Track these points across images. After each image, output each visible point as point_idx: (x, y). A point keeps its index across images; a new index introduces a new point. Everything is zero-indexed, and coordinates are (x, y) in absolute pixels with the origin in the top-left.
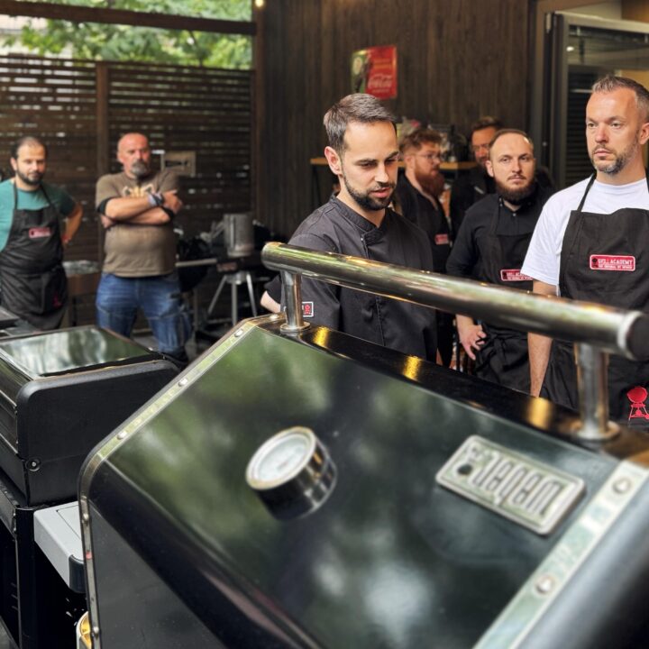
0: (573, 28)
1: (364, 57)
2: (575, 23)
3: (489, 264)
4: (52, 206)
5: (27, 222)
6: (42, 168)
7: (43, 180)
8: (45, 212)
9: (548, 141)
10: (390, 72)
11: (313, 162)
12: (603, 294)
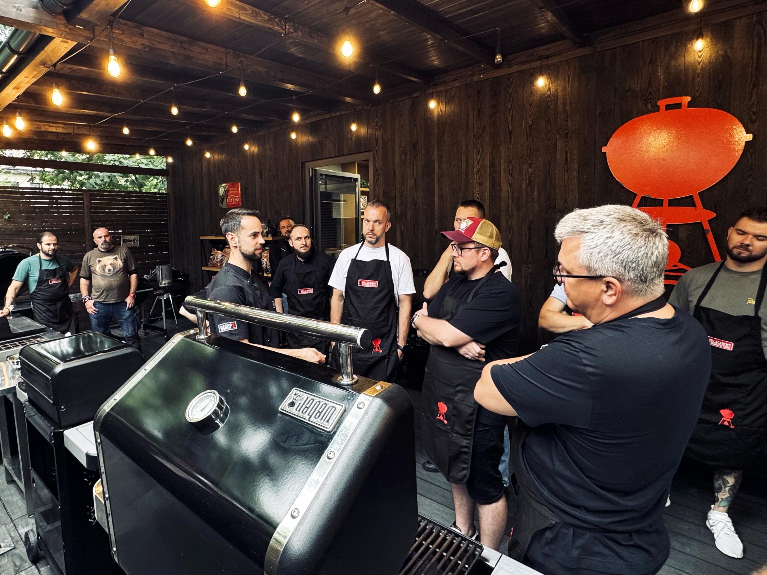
0: (322, 175)
1: (225, 187)
2: (322, 173)
3: (292, 287)
4: (61, 267)
5: (47, 276)
6: (56, 247)
7: (57, 254)
8: (57, 270)
9: (313, 226)
10: (237, 194)
11: (201, 238)
12: (363, 297)
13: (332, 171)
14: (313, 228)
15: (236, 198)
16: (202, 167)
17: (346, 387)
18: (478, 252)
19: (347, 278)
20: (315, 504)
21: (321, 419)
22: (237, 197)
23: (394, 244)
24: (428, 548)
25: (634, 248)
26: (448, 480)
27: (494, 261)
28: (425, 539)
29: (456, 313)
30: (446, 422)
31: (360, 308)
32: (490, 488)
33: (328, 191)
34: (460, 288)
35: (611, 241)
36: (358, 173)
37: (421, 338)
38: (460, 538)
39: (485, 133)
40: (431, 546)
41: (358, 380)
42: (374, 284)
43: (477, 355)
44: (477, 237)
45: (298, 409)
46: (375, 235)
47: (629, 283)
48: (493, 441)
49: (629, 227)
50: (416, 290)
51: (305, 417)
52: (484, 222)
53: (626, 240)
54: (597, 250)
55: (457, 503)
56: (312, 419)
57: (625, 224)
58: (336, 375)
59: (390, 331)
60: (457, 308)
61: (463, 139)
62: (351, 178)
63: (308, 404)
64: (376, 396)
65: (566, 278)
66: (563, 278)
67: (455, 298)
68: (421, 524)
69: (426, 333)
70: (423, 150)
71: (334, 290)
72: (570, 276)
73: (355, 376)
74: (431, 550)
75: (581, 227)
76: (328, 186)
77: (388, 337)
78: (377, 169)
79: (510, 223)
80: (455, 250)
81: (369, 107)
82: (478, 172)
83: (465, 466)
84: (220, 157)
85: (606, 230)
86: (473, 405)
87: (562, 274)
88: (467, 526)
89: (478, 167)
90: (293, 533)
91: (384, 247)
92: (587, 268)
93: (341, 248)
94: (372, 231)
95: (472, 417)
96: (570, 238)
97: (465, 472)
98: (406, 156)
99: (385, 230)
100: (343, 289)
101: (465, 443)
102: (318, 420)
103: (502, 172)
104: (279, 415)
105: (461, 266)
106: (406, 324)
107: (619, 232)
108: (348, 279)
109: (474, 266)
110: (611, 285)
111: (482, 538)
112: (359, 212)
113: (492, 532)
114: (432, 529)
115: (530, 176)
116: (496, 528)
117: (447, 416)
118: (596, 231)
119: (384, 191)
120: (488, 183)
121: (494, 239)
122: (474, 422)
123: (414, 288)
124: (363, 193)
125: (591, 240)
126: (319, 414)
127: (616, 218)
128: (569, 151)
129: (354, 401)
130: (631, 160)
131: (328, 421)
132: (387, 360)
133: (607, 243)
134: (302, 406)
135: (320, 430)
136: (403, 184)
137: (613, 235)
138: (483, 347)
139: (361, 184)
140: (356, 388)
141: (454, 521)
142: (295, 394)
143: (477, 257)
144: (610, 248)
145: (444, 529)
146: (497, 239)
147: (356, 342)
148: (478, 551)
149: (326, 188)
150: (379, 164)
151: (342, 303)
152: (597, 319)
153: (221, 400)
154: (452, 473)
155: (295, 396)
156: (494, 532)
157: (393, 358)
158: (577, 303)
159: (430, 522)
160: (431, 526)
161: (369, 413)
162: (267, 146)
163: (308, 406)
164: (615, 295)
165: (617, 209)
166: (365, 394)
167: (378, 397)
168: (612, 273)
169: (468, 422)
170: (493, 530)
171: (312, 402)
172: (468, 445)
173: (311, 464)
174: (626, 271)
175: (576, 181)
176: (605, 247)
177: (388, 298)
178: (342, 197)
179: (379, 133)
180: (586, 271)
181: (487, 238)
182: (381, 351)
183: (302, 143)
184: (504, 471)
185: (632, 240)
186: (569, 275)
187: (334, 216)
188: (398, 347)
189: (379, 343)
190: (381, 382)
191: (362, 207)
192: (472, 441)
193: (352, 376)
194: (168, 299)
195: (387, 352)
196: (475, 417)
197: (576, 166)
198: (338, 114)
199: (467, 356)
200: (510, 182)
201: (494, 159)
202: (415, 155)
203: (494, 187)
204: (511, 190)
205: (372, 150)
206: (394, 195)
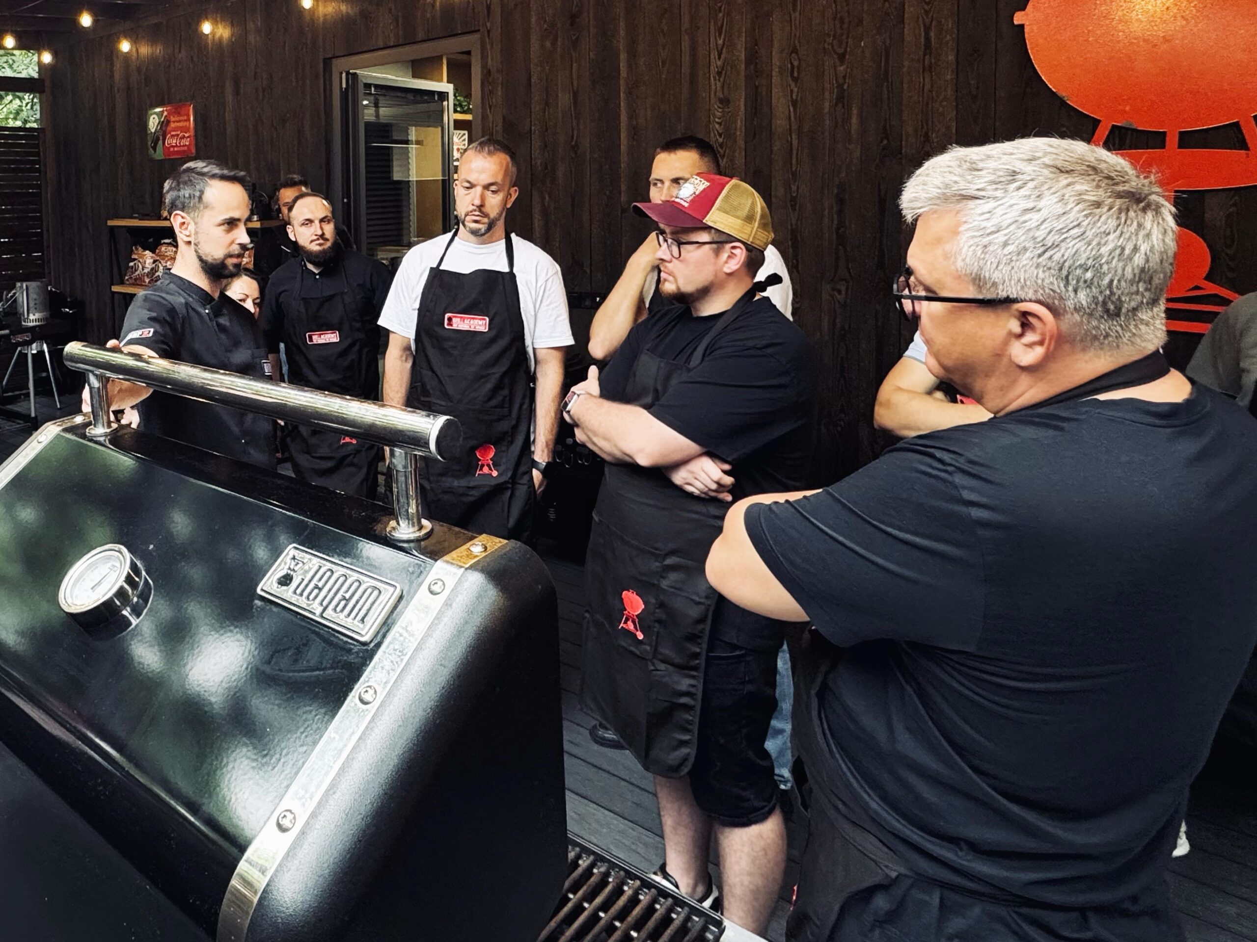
0: (368, 86)
1: (160, 114)
2: (369, 81)
3: (296, 328)
9: (349, 198)
10: (186, 130)
11: (110, 223)
12: (455, 353)
13: (390, 77)
14: (349, 203)
15: (184, 137)
16: (112, 71)
17: (405, 545)
18: (717, 252)
19: (419, 310)
20: (331, 802)
21: (349, 615)
22: (186, 135)
23: (527, 236)
24: (594, 919)
25: (1090, 234)
26: (647, 768)
27: (754, 276)
28: (590, 897)
29: (665, 390)
30: (640, 636)
31: (451, 377)
32: (744, 789)
33: (383, 120)
34: (672, 334)
35: (1035, 218)
36: (448, 82)
37: (584, 446)
38: (670, 900)
40: (602, 914)
41: (432, 530)
42: (479, 324)
43: (714, 486)
44: (716, 218)
45: (298, 591)
46: (486, 215)
47: (1077, 317)
48: (750, 682)
49: (1079, 187)
50: (575, 339)
51: (314, 609)
52: (735, 186)
53: (1072, 216)
54: (1000, 238)
55: (668, 822)
56: (329, 614)
57: (1070, 180)
58: (385, 519)
59: (515, 427)
60: (667, 378)
62: (432, 93)
63: (320, 579)
64: (471, 567)
65: (925, 303)
66: (916, 302)
67: (662, 356)
68: (580, 862)
69: (596, 434)
70: (592, 29)
71: (392, 336)
72: (933, 297)
73: (425, 522)
74: (602, 923)
75: (962, 185)
76: (383, 111)
77: (512, 442)
78: (489, 72)
79: (794, 188)
80: (664, 245)
82: (719, 73)
83: (687, 737)
84: (150, 51)
85: (1023, 192)
86: (702, 600)
87: (914, 293)
88: (692, 874)
89: (719, 63)
90: (280, 865)
91: (502, 244)
92: (974, 280)
93: (410, 246)
94: (481, 207)
95: (701, 626)
96: (935, 212)
97: (684, 751)
98: (554, 42)
99: (505, 204)
100: (412, 335)
101: (685, 684)
102: (342, 616)
103: (774, 74)
104: (258, 603)
105: (676, 281)
106: (553, 414)
107: (1054, 199)
108: (423, 311)
109: (706, 283)
110: (1031, 319)
111: (726, 903)
112: (449, 168)
113: (752, 891)
114: (607, 875)
115: (841, 81)
116: (759, 881)
117: (642, 621)
118: (999, 194)
119: (504, 119)
120: (743, 100)
121: (756, 224)
122: (706, 639)
123: (570, 332)
124: (459, 125)
125: (987, 216)
126: (343, 603)
127: (1047, 166)
128: (934, 23)
129: (423, 576)
130: (1087, 40)
131: (363, 620)
132: (508, 493)
133: (1025, 222)
134: (307, 586)
135: (345, 639)
136: (547, 104)
137: (1041, 204)
138: (727, 467)
139: (455, 105)
140: (426, 547)
141: (661, 862)
142: (294, 558)
143: (715, 264)
144: (1031, 234)
145: (634, 877)
146: (763, 226)
147: (426, 444)
148: (712, 932)
149: (377, 115)
150: (494, 61)
151: (409, 365)
152: (996, 402)
153: (134, 567)
154: (657, 752)
155: (293, 563)
156: (755, 893)
157: (522, 491)
158: (948, 362)
159: (601, 859)
160: (603, 869)
161: (454, 605)
162: (251, 26)
163: (320, 585)
164: (1041, 343)
165: (1051, 146)
166: (447, 562)
167: (476, 570)
168: (1036, 291)
169: (693, 638)
170: (751, 887)
171: (330, 578)
172: (693, 690)
173: (325, 714)
174: (1070, 288)
175: (950, 92)
176: (1020, 232)
177: (511, 354)
178: (413, 133)
180: (971, 288)
181: (739, 222)
182: (495, 474)
183: (325, 15)
184: (781, 753)
185: (1086, 216)
186: (930, 295)
187: (397, 176)
188: (534, 464)
189: (492, 455)
190: (484, 535)
191: (456, 155)
192: (702, 681)
193: (419, 522)
194: (41, 353)
195: (509, 474)
196: (707, 626)
197: (951, 58)
199: (690, 489)
200: (794, 97)
201: (756, 44)
202: (574, 38)
203: (756, 108)
204: (795, 114)
205: (479, 30)
206: (527, 128)
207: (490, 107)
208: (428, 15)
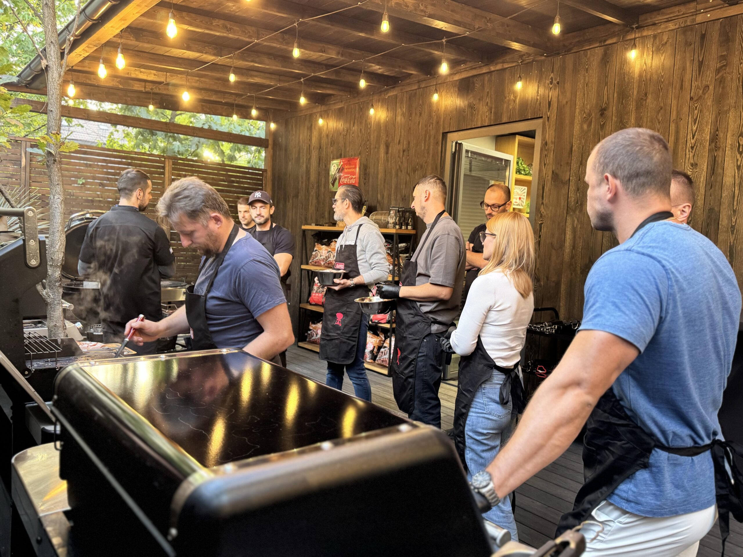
0: (468, 152)
1: (338, 164)
2: (469, 149)
10: (354, 174)
11: (303, 227)
15: (352, 178)
16: (311, 136)
22: (354, 177)
39: (707, 94)
61: (674, 102)
62: (502, 159)
70: (614, 118)
78: (546, 145)
81: (543, 58)
82: (692, 148)
84: (335, 125)
89: (693, 141)
98: (589, 126)
103: (727, 149)
119: (553, 172)
120: (706, 164)
150: (550, 135)
162: (399, 111)
179: (553, 94)
183: (445, 106)
198: (499, 67)
200: (739, 163)
201: (717, 130)
202: (602, 123)
203: (714, 170)
204: (738, 174)
205: (542, 117)
206: (567, 178)
207: (545, 165)
208: (511, 107)
